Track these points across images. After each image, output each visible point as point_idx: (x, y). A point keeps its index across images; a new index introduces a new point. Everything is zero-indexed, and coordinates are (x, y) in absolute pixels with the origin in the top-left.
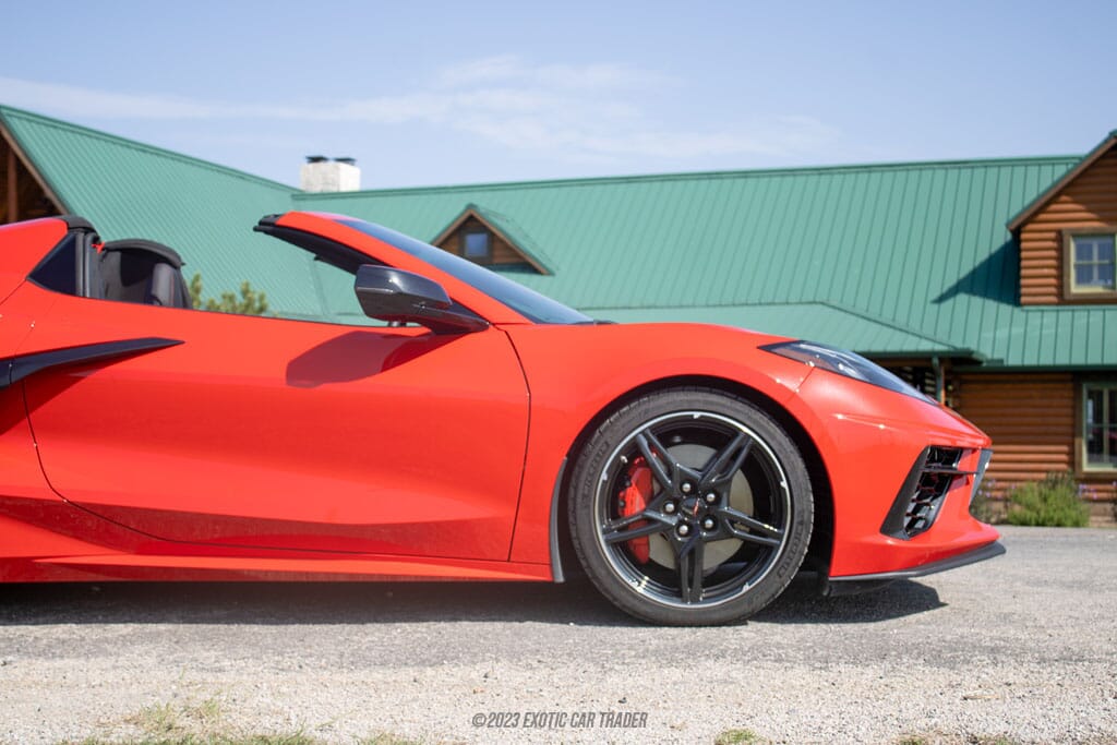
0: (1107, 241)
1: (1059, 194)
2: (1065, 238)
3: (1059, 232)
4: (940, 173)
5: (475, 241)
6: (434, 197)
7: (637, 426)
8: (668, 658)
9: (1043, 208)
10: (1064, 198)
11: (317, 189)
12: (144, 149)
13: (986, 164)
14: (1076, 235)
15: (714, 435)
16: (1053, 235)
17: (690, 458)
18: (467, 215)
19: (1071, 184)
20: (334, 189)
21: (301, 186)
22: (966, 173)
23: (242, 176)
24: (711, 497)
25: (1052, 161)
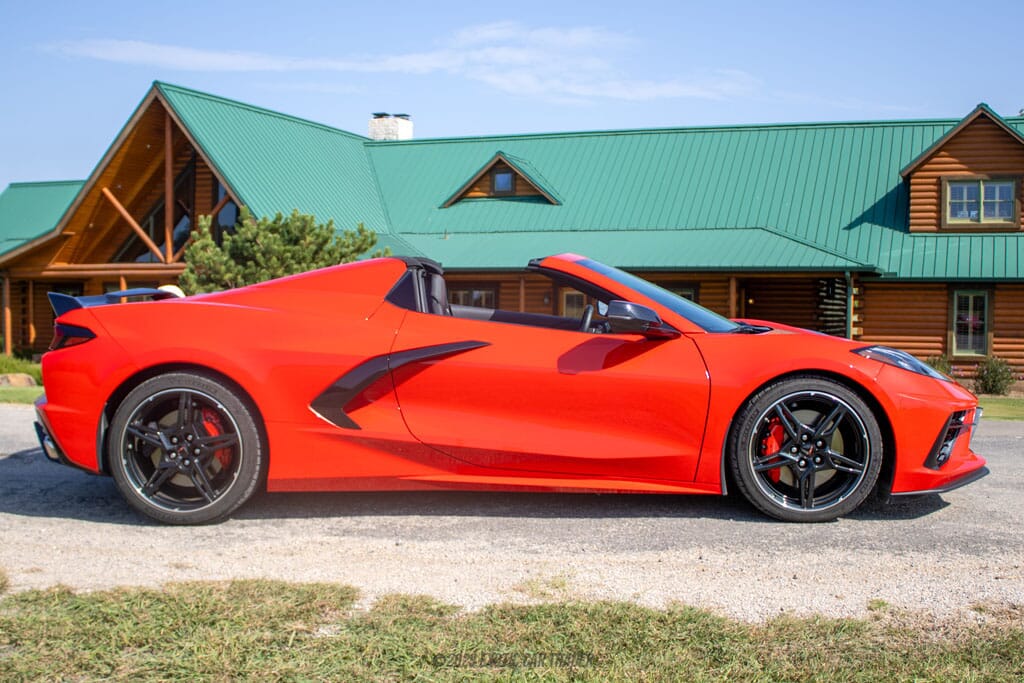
0: (975, 185)
1: (939, 150)
2: (943, 183)
3: (939, 178)
4: (849, 131)
5: (502, 180)
6: (470, 145)
7: (775, 399)
8: (805, 546)
9: (927, 161)
10: (943, 153)
11: (381, 137)
12: (260, 111)
13: (884, 124)
14: (952, 181)
15: (823, 406)
16: (935, 180)
17: (805, 418)
18: (497, 159)
19: (948, 143)
20: (394, 138)
21: (369, 135)
22: (869, 131)
23: (329, 129)
24: (820, 443)
25: (942, 123)
